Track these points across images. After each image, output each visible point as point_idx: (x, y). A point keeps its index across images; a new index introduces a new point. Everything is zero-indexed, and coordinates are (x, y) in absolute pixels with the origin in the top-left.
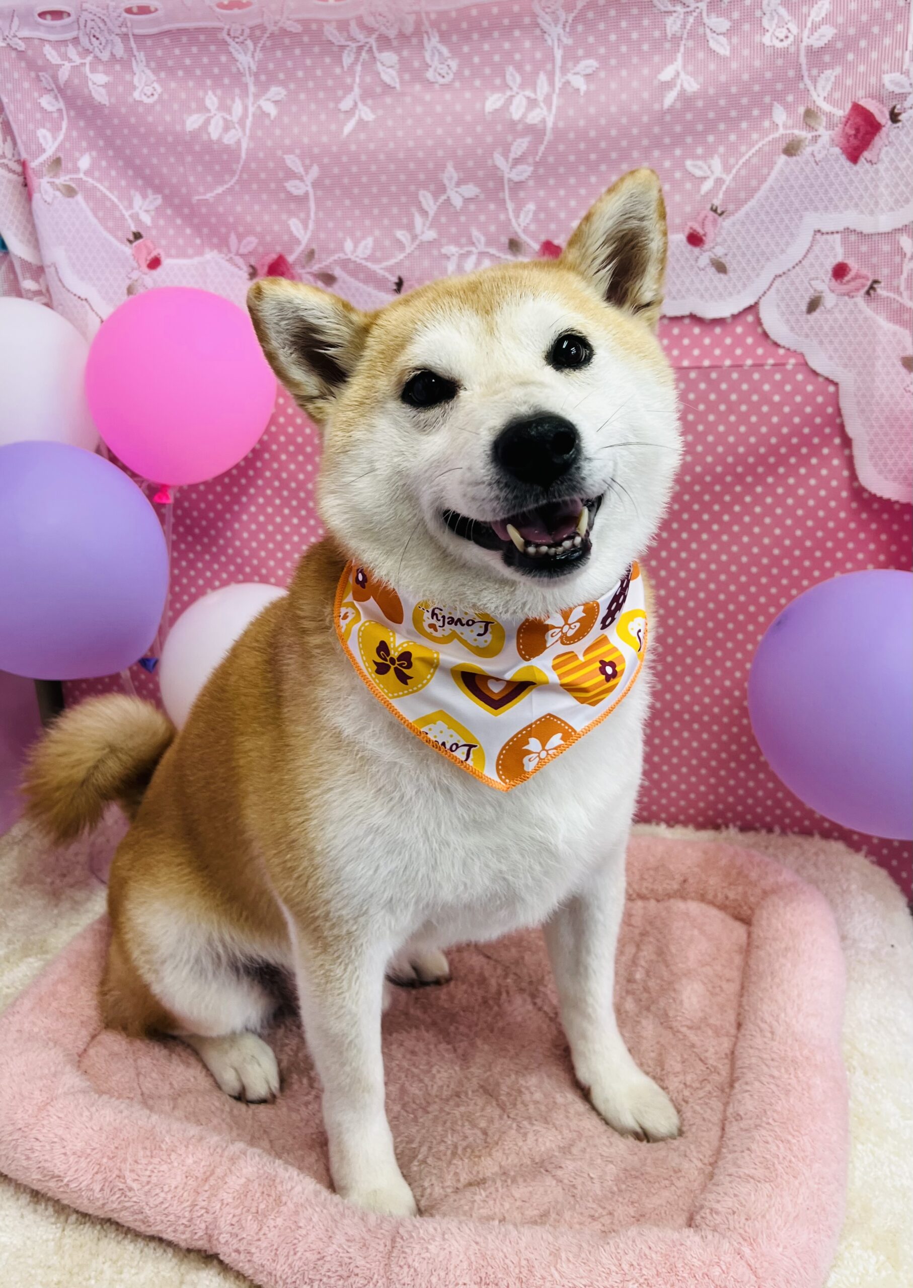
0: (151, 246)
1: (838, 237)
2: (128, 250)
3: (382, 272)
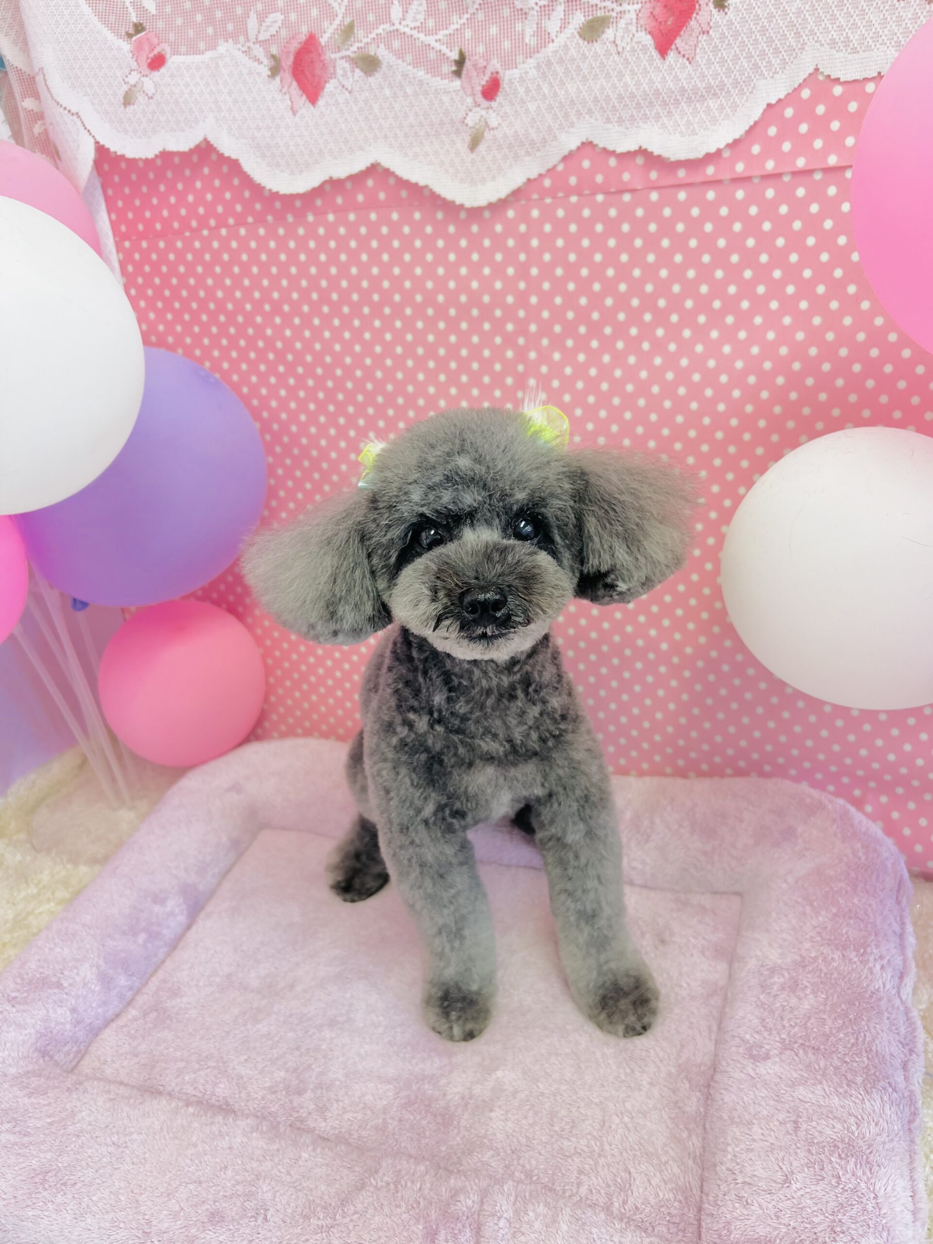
0: (155, 41)
2: (126, 47)
3: (438, 46)
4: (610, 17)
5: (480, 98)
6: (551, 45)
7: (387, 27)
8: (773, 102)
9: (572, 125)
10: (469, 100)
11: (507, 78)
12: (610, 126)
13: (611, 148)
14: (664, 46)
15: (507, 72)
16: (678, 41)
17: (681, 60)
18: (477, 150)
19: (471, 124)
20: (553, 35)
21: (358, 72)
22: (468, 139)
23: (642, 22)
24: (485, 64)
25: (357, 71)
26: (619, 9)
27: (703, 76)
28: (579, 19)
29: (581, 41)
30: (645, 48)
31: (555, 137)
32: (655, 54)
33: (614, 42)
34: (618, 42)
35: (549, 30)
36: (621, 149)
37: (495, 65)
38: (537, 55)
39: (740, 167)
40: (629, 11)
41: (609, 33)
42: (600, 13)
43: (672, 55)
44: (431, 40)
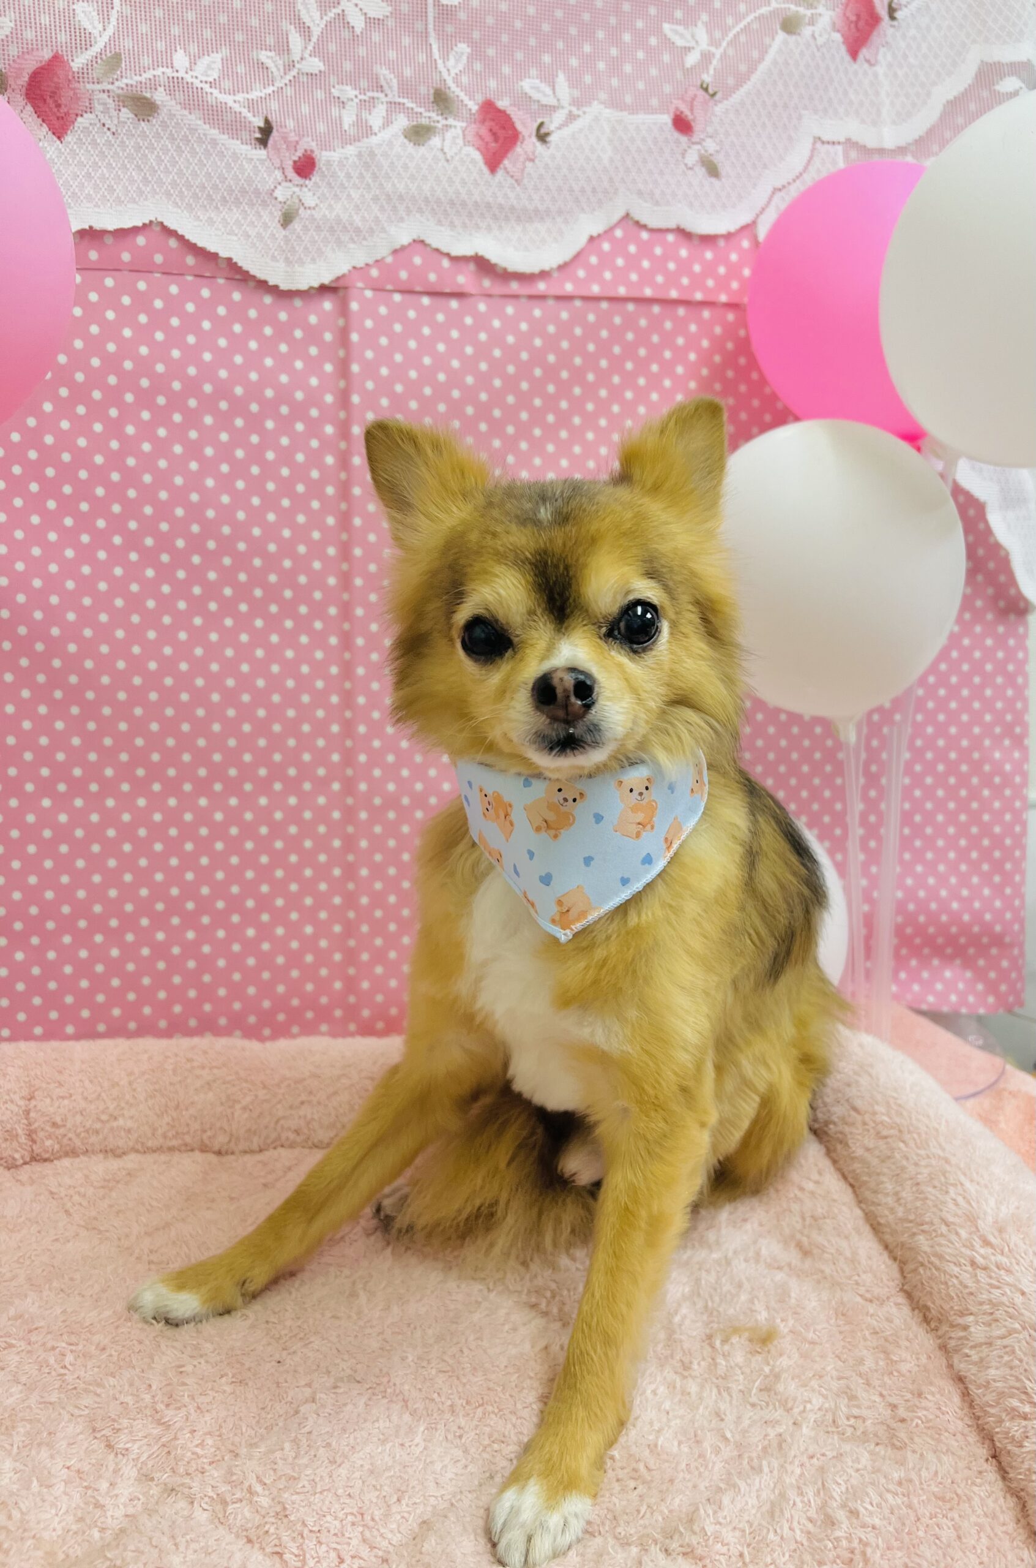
1: (840, 148)
3: (237, 108)
4: (435, 128)
5: (291, 174)
6: (374, 137)
7: (169, 72)
8: (595, 234)
9: (402, 220)
10: (278, 174)
11: (324, 158)
12: (443, 229)
13: (445, 250)
14: (493, 163)
15: (324, 153)
16: (506, 162)
17: (509, 179)
18: (290, 227)
19: (280, 199)
20: (376, 129)
21: (126, 114)
22: (278, 214)
23: (470, 138)
24: (297, 138)
25: (124, 110)
26: (444, 122)
27: (530, 199)
28: (402, 122)
29: (406, 141)
30: (473, 161)
31: (383, 230)
32: (486, 170)
33: (442, 150)
34: (446, 150)
35: (371, 123)
36: (455, 252)
37: (308, 144)
38: (357, 144)
39: (569, 288)
40: (455, 127)
41: (435, 141)
42: (424, 121)
43: (500, 173)
44: (229, 99)
